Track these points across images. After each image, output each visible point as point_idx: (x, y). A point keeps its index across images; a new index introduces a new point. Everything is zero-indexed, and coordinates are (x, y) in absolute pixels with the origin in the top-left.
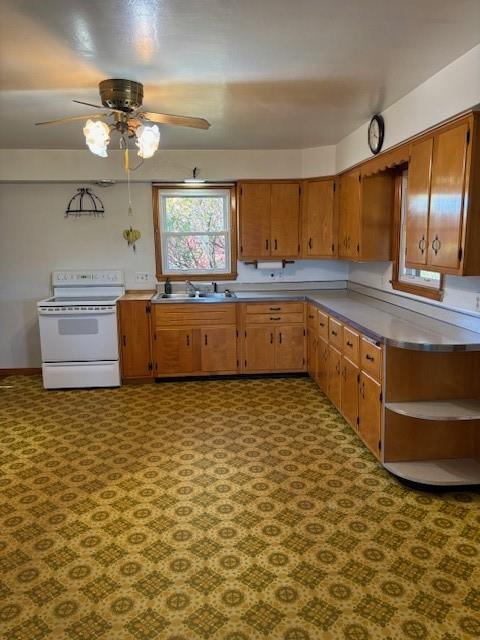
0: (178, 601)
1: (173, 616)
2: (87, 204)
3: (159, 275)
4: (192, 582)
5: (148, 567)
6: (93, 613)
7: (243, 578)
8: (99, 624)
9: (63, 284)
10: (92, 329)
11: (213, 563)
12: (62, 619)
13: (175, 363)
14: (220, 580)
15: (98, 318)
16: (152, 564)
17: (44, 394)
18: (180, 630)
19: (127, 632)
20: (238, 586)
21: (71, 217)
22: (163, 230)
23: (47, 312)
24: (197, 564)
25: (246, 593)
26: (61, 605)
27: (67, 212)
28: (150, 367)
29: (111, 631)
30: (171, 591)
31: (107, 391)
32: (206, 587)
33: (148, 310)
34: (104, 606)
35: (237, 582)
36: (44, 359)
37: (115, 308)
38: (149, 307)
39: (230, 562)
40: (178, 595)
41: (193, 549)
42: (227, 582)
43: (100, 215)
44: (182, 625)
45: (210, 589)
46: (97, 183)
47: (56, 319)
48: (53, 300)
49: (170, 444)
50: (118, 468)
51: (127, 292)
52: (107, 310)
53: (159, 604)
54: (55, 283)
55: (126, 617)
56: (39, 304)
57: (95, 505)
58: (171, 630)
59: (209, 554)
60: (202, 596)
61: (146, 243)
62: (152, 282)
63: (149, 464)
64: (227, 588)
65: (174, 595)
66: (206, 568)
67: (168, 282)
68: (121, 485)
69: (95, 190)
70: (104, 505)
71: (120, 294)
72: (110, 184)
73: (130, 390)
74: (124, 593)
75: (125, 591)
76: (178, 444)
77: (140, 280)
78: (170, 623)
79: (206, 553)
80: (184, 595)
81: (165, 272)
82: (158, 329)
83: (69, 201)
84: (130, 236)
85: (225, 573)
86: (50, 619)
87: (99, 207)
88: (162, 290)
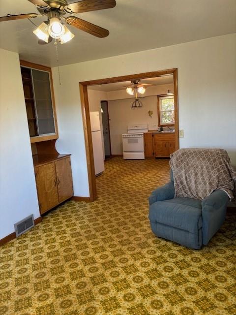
2: (137, 104)
3: (159, 125)
10: (137, 142)
13: (161, 153)
15: (138, 138)
21: (133, 109)
22: (160, 110)
23: (125, 137)
27: (132, 107)
28: (154, 154)
33: (153, 136)
36: (124, 150)
37: (143, 136)
43: (141, 107)
46: (141, 98)
47: (127, 139)
51: (149, 131)
52: (141, 136)
54: (129, 129)
56: (123, 135)
61: (155, 115)
62: (157, 128)
67: (161, 127)
69: (140, 100)
71: (146, 131)
73: (148, 160)
77: (153, 127)
81: (161, 124)
82: (156, 142)
83: (132, 104)
84: (150, 113)
87: (141, 105)
88: (159, 130)
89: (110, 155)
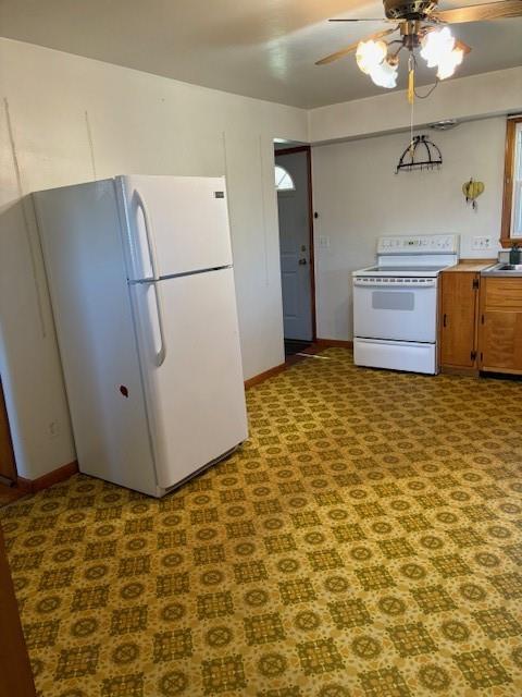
0: (367, 647)
1: (351, 662)
2: (421, 154)
3: (505, 240)
4: (395, 633)
5: (356, 590)
6: (277, 614)
7: (462, 661)
8: (275, 629)
9: (388, 251)
11: (433, 623)
12: (248, 607)
13: (507, 355)
14: (430, 646)
15: (415, 291)
16: (361, 589)
17: (354, 370)
18: (351, 681)
19: (296, 653)
20: (450, 666)
21: (402, 173)
23: (362, 282)
24: (413, 614)
25: (456, 681)
26: (255, 591)
27: (399, 167)
28: (473, 356)
29: (283, 642)
30: (366, 631)
31: (419, 377)
32: (408, 647)
33: (476, 284)
34: (291, 612)
35: (451, 660)
36: (356, 334)
37: (435, 280)
38: (477, 281)
39: (455, 631)
40: (371, 640)
41: (418, 594)
42: (437, 654)
43: (435, 167)
44: (355, 678)
45: (412, 652)
46: (432, 127)
47: (370, 292)
48: (377, 270)
49: (458, 455)
50: (384, 468)
51: (461, 262)
52: (426, 283)
53: (344, 639)
54: (380, 252)
55: (304, 635)
56: (355, 274)
57: (340, 501)
58: (341, 676)
59: (434, 609)
60: (396, 656)
62: (494, 249)
63: (421, 473)
64: (433, 661)
65: (365, 638)
66: (420, 624)
67: (516, 248)
68: (376, 488)
69: (433, 136)
70: (349, 504)
71: (450, 263)
72: (450, 125)
73: (445, 381)
74: (317, 608)
75: (318, 607)
76: (468, 459)
77: (478, 246)
78: (343, 667)
79: (430, 605)
80: (376, 643)
81: (514, 236)
82: (488, 310)
83: (401, 155)
84: (471, 191)
85: (441, 641)
86: (239, 601)
87: (435, 158)
88: (506, 259)
89: (309, 338)
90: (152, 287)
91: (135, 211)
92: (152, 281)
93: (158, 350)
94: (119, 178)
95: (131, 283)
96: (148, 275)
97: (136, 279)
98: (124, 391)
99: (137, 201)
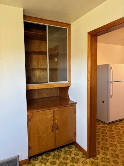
90: (112, 83)
91: (111, 70)
92: (112, 82)
93: (111, 95)
94: (108, 64)
95: (108, 82)
96: (111, 81)
97: (109, 81)
98: (103, 102)
99: (111, 68)
